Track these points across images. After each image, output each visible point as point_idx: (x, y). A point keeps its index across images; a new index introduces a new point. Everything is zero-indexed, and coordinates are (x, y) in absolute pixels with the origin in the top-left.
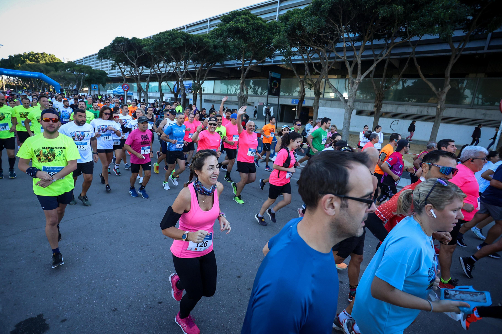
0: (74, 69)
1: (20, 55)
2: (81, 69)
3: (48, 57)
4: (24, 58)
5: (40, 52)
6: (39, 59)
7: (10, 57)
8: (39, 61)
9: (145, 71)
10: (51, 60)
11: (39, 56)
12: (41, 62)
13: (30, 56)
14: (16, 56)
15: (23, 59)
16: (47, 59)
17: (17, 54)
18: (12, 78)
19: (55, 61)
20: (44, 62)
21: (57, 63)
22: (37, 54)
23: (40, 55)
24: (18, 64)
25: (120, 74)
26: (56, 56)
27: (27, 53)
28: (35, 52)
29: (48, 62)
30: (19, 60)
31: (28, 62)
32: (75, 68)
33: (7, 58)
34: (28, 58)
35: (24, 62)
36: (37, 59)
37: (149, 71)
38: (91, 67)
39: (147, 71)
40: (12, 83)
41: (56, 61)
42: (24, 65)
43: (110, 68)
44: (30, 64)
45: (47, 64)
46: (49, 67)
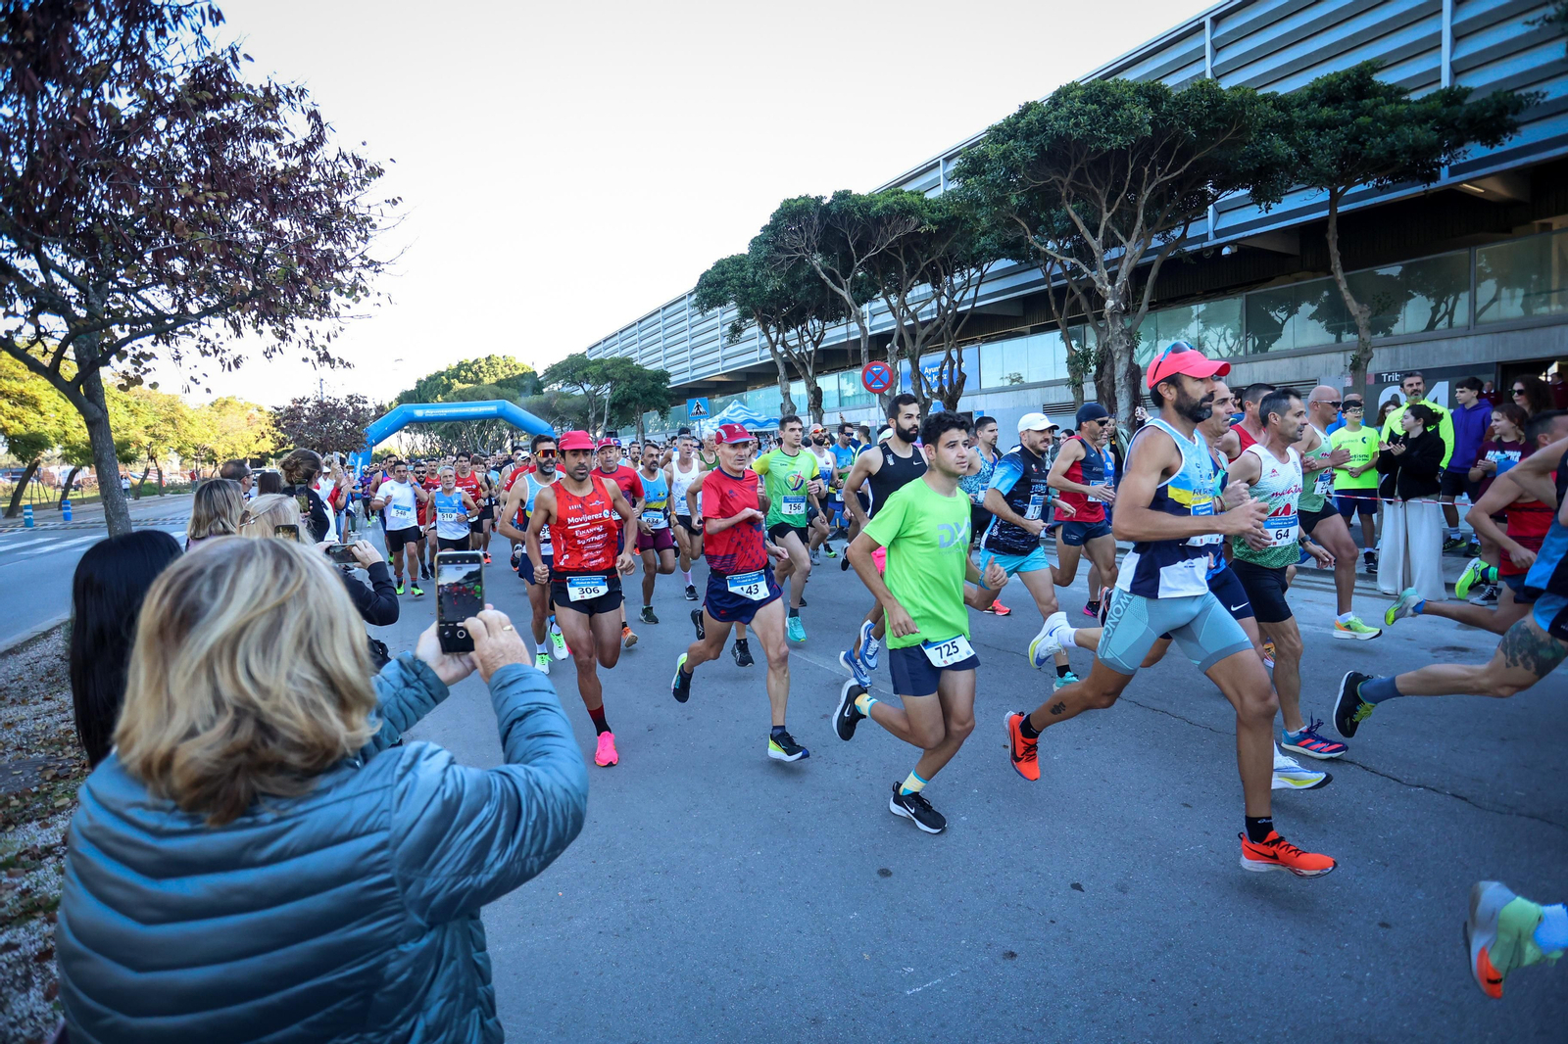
0: (585, 374)
1: (442, 374)
2: (604, 369)
3: (502, 363)
4: (448, 378)
5: (482, 356)
6: (481, 375)
7: (419, 382)
8: (481, 380)
9: (829, 334)
10: (508, 372)
11: (480, 367)
12: (487, 381)
13: (461, 371)
14: (430, 379)
15: (446, 382)
16: (499, 371)
17: (432, 372)
18: (420, 438)
19: (517, 373)
20: (494, 380)
21: (522, 376)
22: (476, 362)
23: (483, 364)
24: (436, 397)
25: (767, 352)
26: (516, 362)
27: (454, 365)
28: (471, 361)
29: (502, 376)
30: (438, 386)
31: (458, 386)
32: (591, 369)
33: (412, 386)
34: (457, 377)
35: (449, 387)
36: (476, 374)
37: (842, 330)
38: (630, 361)
39: (836, 334)
40: (421, 449)
41: (521, 372)
42: (447, 396)
43: (725, 341)
44: (463, 390)
45: (499, 383)
46: (505, 391)
